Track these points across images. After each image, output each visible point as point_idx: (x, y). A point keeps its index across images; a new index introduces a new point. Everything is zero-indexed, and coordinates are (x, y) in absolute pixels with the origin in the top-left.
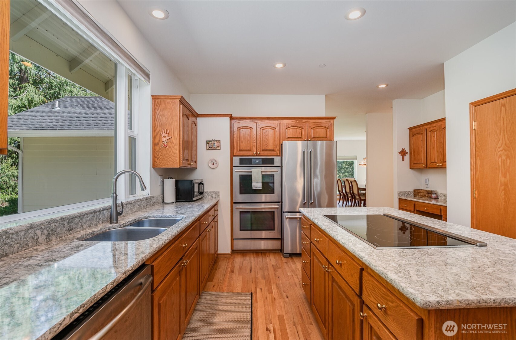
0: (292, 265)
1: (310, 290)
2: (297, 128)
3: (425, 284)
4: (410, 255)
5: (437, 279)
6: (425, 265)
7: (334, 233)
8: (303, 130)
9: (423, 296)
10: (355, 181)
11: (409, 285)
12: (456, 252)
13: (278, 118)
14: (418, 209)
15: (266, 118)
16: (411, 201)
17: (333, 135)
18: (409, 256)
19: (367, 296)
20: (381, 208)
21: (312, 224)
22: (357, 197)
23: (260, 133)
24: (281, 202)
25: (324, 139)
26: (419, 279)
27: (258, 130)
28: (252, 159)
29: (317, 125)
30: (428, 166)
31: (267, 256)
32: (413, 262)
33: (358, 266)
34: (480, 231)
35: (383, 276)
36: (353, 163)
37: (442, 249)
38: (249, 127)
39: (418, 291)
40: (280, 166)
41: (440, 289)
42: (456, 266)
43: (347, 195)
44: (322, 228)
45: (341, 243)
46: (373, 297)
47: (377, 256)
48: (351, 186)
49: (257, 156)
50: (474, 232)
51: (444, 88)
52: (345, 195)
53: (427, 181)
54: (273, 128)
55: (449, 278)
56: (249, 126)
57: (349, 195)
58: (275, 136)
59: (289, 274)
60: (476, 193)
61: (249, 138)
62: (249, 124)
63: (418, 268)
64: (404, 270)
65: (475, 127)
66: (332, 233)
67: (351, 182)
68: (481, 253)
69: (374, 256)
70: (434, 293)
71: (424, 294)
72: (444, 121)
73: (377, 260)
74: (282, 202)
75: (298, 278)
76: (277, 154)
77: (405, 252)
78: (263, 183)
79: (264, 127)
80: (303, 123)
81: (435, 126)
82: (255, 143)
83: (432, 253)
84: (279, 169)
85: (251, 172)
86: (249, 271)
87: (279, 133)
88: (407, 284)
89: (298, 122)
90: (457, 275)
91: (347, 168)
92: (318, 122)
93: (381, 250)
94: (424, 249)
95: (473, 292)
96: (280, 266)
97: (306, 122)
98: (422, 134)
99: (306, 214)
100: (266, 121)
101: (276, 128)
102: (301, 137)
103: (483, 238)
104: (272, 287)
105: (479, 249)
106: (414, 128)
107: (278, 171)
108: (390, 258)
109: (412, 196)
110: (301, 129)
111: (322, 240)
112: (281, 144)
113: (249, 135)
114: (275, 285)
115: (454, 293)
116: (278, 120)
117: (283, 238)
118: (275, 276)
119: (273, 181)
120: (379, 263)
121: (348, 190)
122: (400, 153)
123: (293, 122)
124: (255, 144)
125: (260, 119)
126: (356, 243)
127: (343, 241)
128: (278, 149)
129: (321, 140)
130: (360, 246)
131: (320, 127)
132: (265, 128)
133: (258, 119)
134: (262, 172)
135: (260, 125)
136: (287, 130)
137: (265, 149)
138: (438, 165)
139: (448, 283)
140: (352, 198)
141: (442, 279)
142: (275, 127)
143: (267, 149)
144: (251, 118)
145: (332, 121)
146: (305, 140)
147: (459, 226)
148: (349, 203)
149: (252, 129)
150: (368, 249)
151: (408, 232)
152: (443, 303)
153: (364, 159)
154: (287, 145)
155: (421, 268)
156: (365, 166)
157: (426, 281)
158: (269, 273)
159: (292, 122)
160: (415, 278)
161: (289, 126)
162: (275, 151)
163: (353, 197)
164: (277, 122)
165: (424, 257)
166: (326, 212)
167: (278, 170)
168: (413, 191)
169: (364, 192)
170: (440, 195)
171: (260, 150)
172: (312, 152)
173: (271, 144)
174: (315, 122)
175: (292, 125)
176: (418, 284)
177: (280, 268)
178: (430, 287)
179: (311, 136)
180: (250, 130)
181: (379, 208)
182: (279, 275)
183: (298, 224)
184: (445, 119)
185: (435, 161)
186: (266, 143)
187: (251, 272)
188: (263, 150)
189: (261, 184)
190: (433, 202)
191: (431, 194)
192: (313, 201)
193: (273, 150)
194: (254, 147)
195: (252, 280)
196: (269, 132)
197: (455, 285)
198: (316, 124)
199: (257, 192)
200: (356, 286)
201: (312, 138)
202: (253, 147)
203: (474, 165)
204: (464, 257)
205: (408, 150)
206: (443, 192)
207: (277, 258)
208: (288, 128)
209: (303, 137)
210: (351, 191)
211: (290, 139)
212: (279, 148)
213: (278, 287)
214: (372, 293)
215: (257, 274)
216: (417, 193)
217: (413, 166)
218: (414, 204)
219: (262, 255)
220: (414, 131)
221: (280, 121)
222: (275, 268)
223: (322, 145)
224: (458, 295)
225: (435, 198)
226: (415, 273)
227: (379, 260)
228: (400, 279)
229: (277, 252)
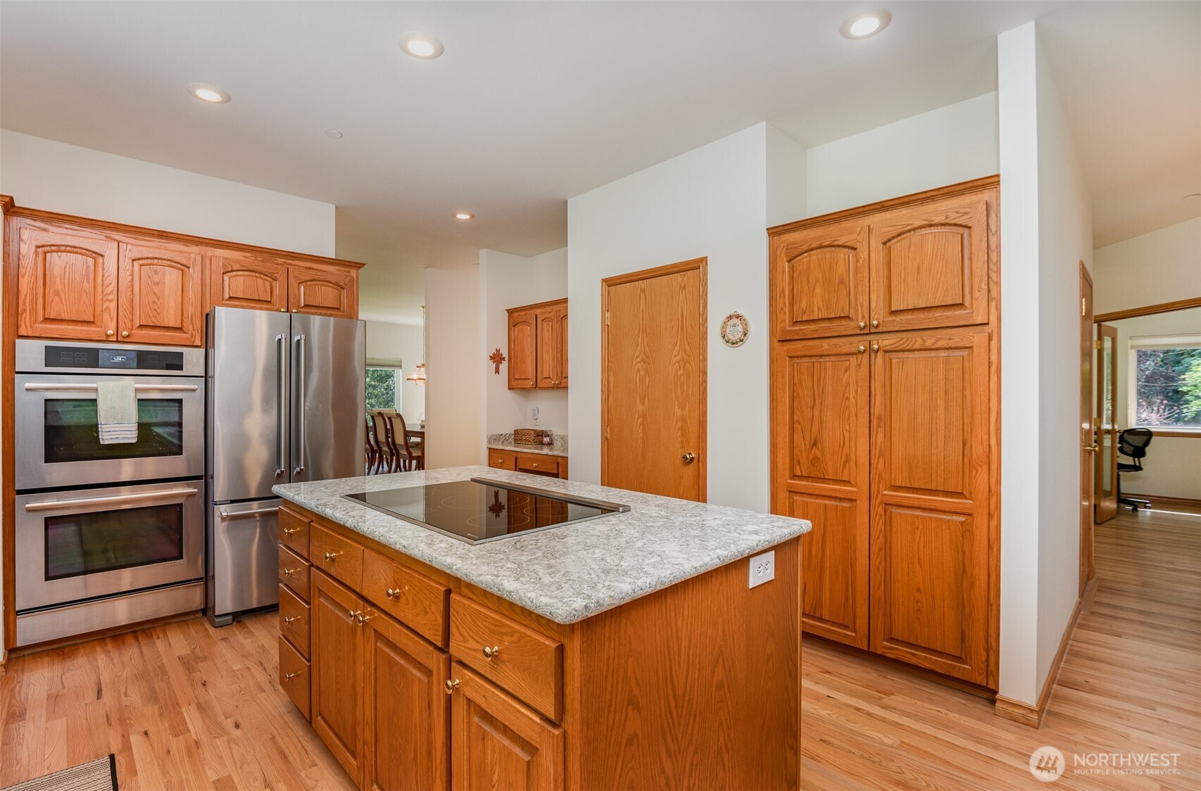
0: (243, 640)
1: (307, 685)
2: (257, 277)
3: (563, 585)
4: (532, 544)
5: (579, 572)
6: (557, 555)
7: (381, 529)
8: (276, 285)
9: (565, 602)
10: (399, 416)
11: (540, 592)
12: (595, 527)
13: (197, 239)
14: (521, 467)
15: (156, 233)
16: (511, 451)
17: (356, 306)
18: (530, 547)
19: (460, 643)
20: (464, 468)
21: (314, 519)
22: (403, 452)
23: (132, 275)
24: (204, 478)
25: (333, 313)
26: (553, 580)
27: (125, 264)
28: (100, 351)
29: (316, 277)
30: (538, 386)
31: (155, 637)
32: (539, 554)
33: (440, 587)
34: (619, 490)
35: (495, 591)
36: (389, 376)
37: (575, 525)
38: (87, 250)
39: (556, 597)
40: (204, 375)
41: (585, 586)
42: (599, 547)
43: (380, 448)
44: (348, 524)
45: (400, 547)
46: (473, 638)
47: (478, 558)
48: (389, 427)
49: (117, 341)
50: (612, 493)
51: (565, 244)
52: (376, 448)
53: (537, 412)
54: (179, 266)
55: (593, 567)
56: (88, 248)
57: (385, 449)
58: (185, 289)
59: (236, 667)
60: (608, 431)
61: (86, 285)
62: (90, 241)
63: (548, 563)
64: (528, 570)
65: (608, 322)
66: (374, 530)
67: (390, 419)
68: (626, 521)
69: (472, 558)
70: (579, 594)
71: (565, 600)
72: (565, 305)
73: (480, 564)
74: (208, 477)
75: (265, 669)
76: (194, 342)
77: (522, 540)
78: (143, 427)
79: (147, 258)
80: (278, 264)
81: (550, 312)
82: (111, 301)
83: (564, 534)
84: (199, 385)
85: (96, 390)
86: (91, 694)
87: (200, 282)
88: (538, 592)
89: (261, 261)
90: (603, 559)
91: (374, 387)
92: (318, 270)
93: (483, 545)
94: (551, 530)
95: (626, 579)
96: (206, 654)
97: (285, 263)
98: (530, 324)
99: (296, 497)
100: (156, 242)
101: (189, 268)
102: (269, 302)
103: (624, 500)
104: (185, 714)
105: (622, 516)
106: (517, 311)
107: (194, 390)
108: (501, 556)
109: (511, 442)
110: (271, 280)
111: (343, 555)
112: (207, 315)
113: (87, 275)
114: (193, 708)
115: (603, 587)
116: (198, 246)
117: (213, 576)
118: (192, 685)
119: (177, 419)
120: (485, 568)
121: (382, 438)
122: (491, 358)
123: (246, 257)
124: (113, 306)
125: (131, 232)
126: (432, 541)
127: (405, 543)
128: (194, 329)
129: (320, 314)
130: (442, 545)
131: (325, 283)
132: (149, 261)
133: (125, 231)
134: (137, 390)
135: (130, 250)
136: (226, 278)
137: (151, 324)
138: (554, 384)
139: (593, 576)
140: (392, 455)
141: (585, 571)
142: (188, 265)
143: (158, 325)
144: (94, 222)
145: (353, 272)
146: (282, 310)
147: (591, 486)
148: (383, 468)
149: (100, 260)
150: (459, 549)
151: (504, 513)
152: (592, 605)
153: (418, 367)
154: (225, 317)
155: (552, 562)
156: (421, 383)
157: (564, 579)
158: (168, 683)
159: (244, 259)
160: (546, 579)
161: (235, 268)
162: (185, 333)
163: (394, 452)
164: (194, 249)
165: (554, 543)
166: (349, 488)
167: (196, 387)
168: (513, 433)
169: (418, 440)
170: (556, 438)
171: (129, 325)
172: (303, 342)
173: (172, 312)
174: (310, 268)
175: (242, 266)
176: (553, 588)
177: (205, 659)
178: (572, 587)
179: (299, 300)
180: (91, 261)
181: (461, 468)
182: (204, 679)
183: (258, 530)
184: (567, 301)
185: (549, 375)
186: (156, 307)
187: (99, 698)
188: (141, 326)
189: (134, 427)
190: (546, 451)
191: (542, 436)
192: (305, 466)
193: (180, 329)
194: (106, 315)
195: (107, 719)
196: (164, 274)
197: (603, 575)
198: (313, 272)
199: (119, 451)
200: (435, 630)
201: (302, 308)
202: (102, 315)
203: (606, 383)
204: (607, 532)
205: (505, 355)
206: (561, 433)
207: (194, 634)
208: (228, 272)
209: (276, 300)
210: (390, 440)
211: (237, 303)
212: (198, 323)
213: (203, 709)
214: (471, 633)
215: (126, 694)
216: (519, 436)
217: (515, 384)
218: (516, 458)
219: (136, 638)
220: (516, 317)
221: (203, 249)
222: (188, 664)
223: (324, 328)
224: (609, 588)
225: (548, 444)
226: (546, 571)
227: (484, 563)
228: (525, 587)
229: (192, 617)
